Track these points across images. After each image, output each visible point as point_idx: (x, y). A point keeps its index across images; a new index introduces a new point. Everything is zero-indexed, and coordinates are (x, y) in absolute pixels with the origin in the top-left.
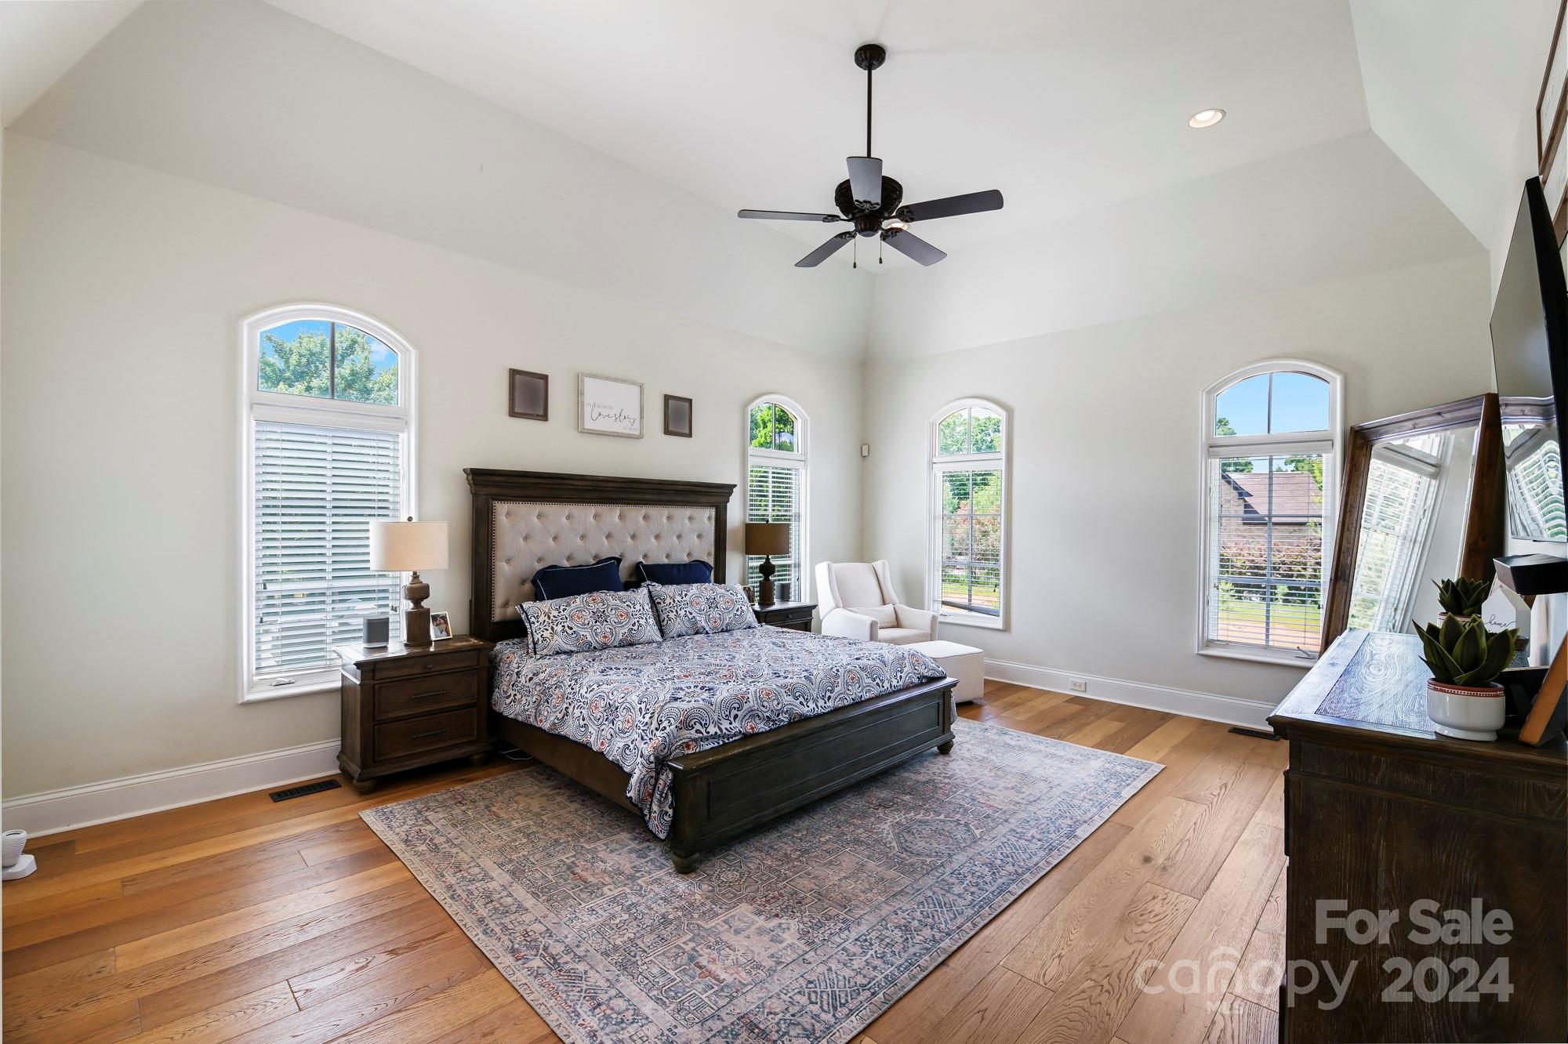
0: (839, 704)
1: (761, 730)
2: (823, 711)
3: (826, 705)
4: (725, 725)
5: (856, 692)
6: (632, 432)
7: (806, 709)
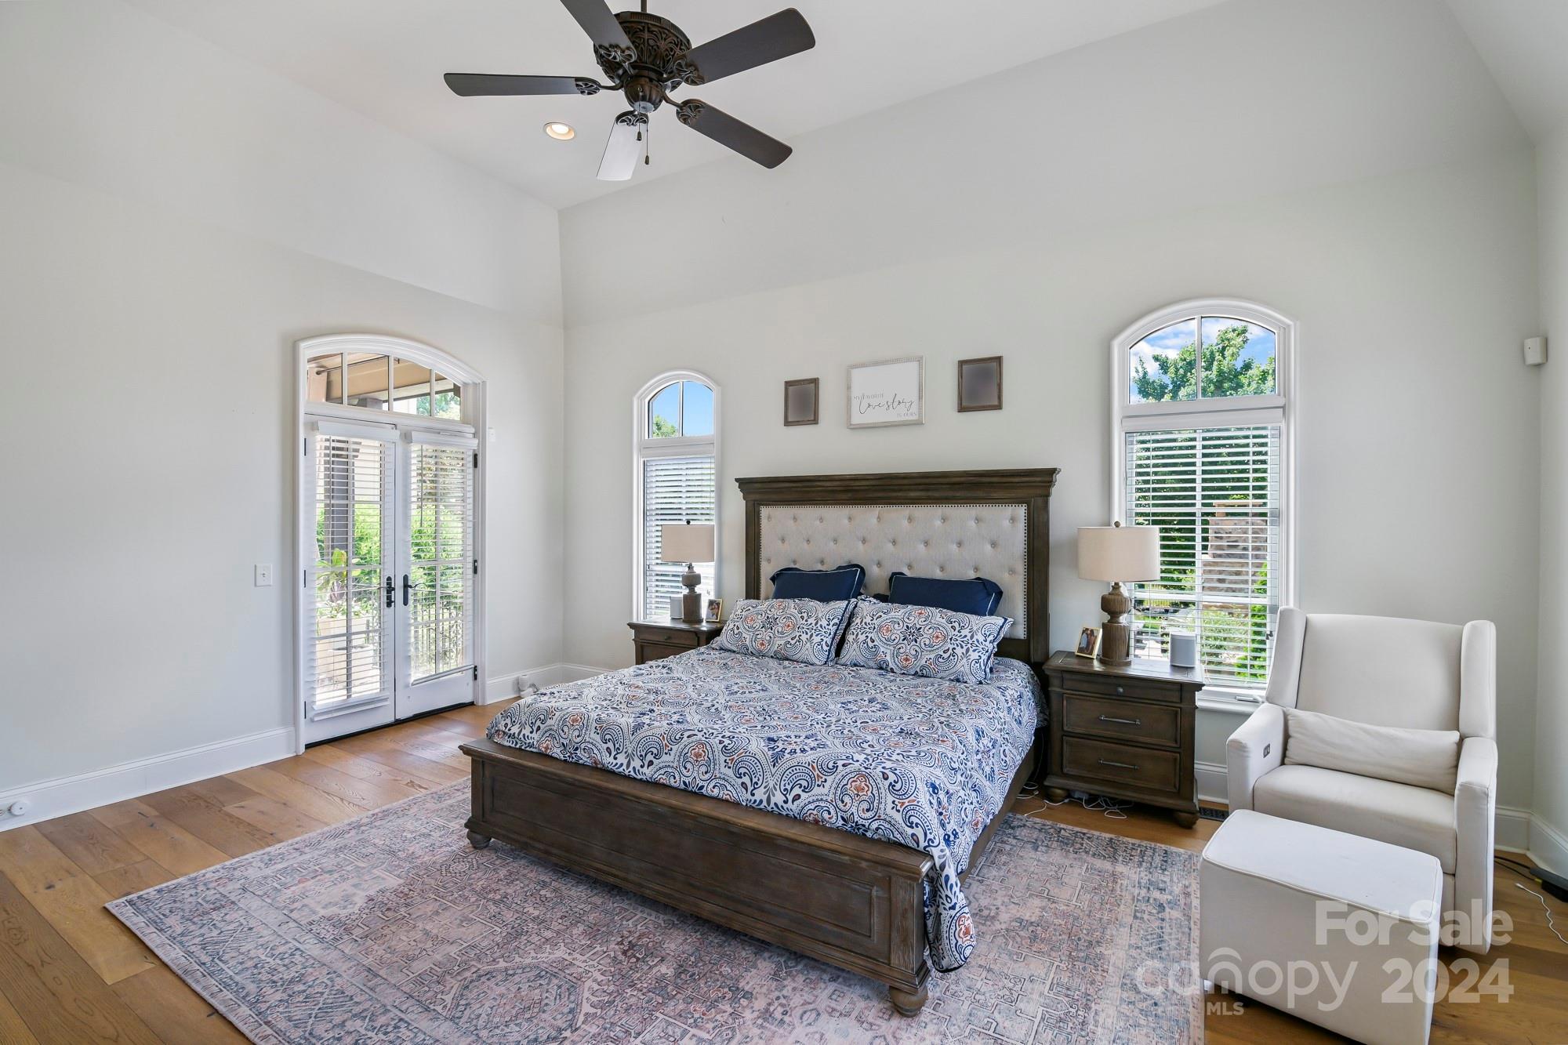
0: (664, 780)
1: (555, 755)
2: (632, 773)
3: (641, 770)
4: (527, 731)
5: (694, 776)
6: (911, 418)
7: (611, 759)
